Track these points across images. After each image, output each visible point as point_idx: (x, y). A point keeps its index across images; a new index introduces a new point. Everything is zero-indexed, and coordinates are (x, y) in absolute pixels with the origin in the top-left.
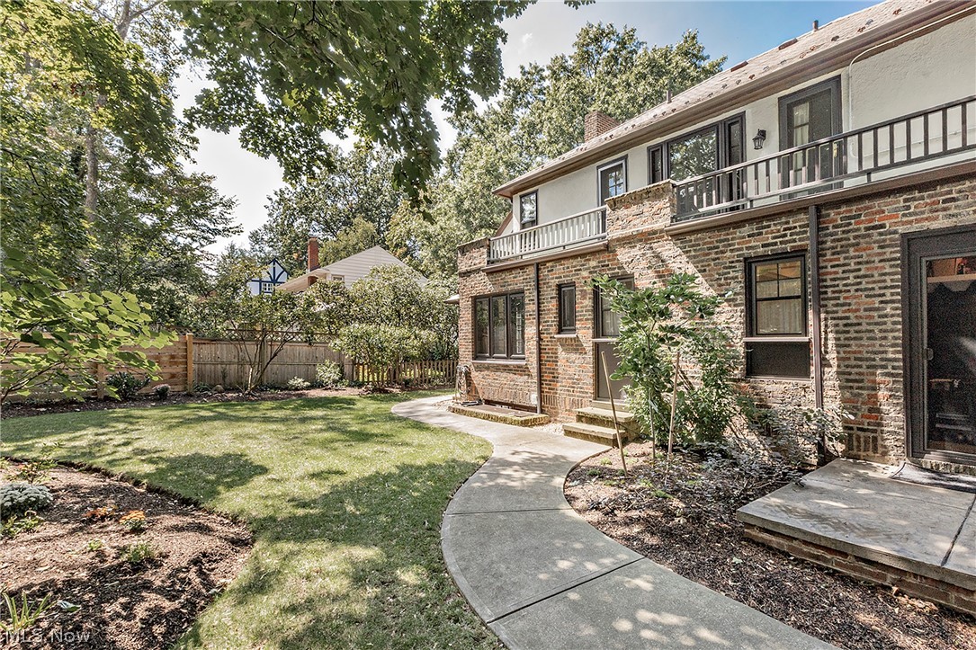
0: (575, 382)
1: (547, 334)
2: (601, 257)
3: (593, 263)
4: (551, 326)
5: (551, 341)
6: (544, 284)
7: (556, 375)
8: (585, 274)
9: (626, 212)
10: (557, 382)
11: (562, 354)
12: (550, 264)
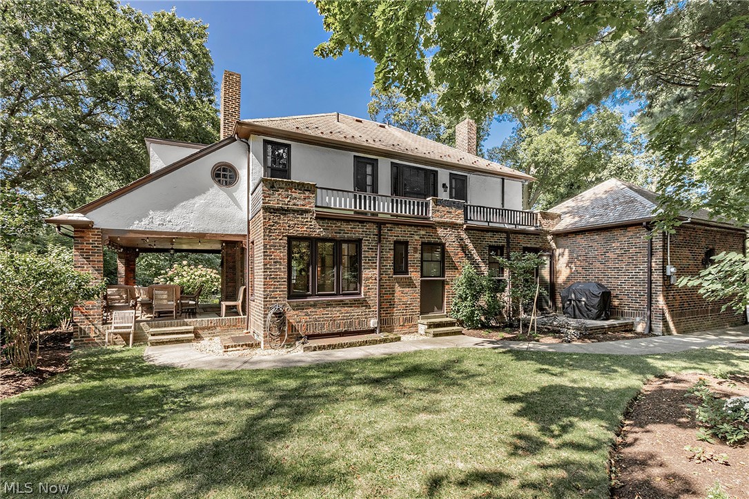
0: (407, 306)
1: (386, 274)
2: (429, 230)
3: (423, 232)
4: (389, 269)
5: (389, 280)
6: (384, 238)
7: (392, 303)
8: (417, 238)
9: (443, 209)
10: (394, 308)
11: (398, 289)
12: (390, 225)
